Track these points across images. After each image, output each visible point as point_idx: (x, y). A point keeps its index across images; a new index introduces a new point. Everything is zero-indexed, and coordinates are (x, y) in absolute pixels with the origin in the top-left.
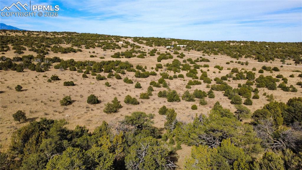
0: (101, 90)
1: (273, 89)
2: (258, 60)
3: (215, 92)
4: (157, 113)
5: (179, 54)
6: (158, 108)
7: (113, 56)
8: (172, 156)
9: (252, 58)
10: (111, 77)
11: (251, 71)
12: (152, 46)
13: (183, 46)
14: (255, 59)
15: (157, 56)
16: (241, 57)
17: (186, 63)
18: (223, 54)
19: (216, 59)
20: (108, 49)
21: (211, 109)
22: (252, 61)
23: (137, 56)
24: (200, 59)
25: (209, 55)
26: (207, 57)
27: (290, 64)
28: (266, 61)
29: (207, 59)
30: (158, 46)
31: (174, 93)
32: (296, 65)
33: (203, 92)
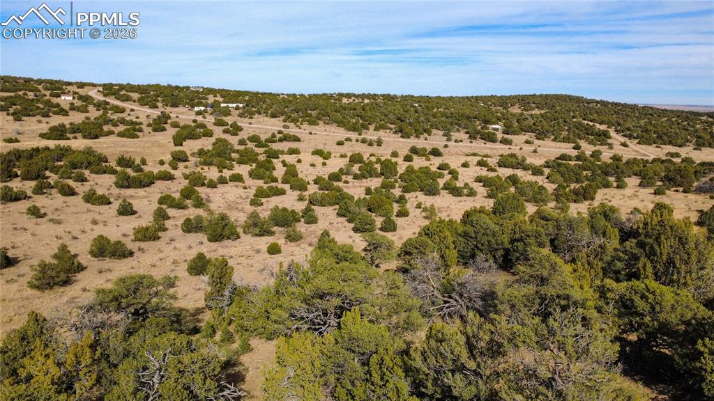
0: (16, 229)
1: (434, 194)
2: (400, 134)
3: (318, 210)
4: (182, 272)
5: (228, 125)
6: (186, 261)
7: (46, 134)
8: (231, 371)
9: (388, 131)
10: (45, 191)
11: (390, 158)
12: (157, 107)
13: (235, 105)
14: (395, 133)
15: (171, 132)
16: (368, 129)
17: (247, 146)
18: (328, 124)
19: (315, 134)
20: (29, 116)
21: (311, 249)
22: (390, 137)
23: (116, 132)
24: (279, 136)
25: (297, 126)
26: (293, 130)
27: (461, 141)
28: (417, 137)
29: (294, 136)
30: (171, 106)
31: (223, 219)
32: (471, 142)
33: (291, 212)
